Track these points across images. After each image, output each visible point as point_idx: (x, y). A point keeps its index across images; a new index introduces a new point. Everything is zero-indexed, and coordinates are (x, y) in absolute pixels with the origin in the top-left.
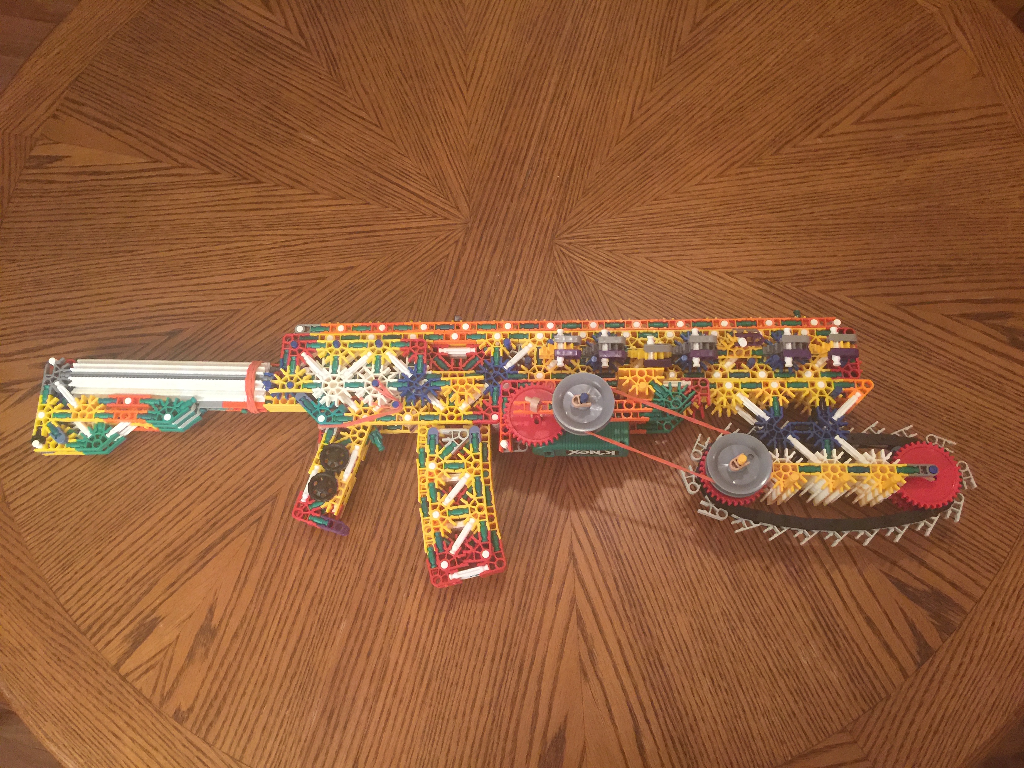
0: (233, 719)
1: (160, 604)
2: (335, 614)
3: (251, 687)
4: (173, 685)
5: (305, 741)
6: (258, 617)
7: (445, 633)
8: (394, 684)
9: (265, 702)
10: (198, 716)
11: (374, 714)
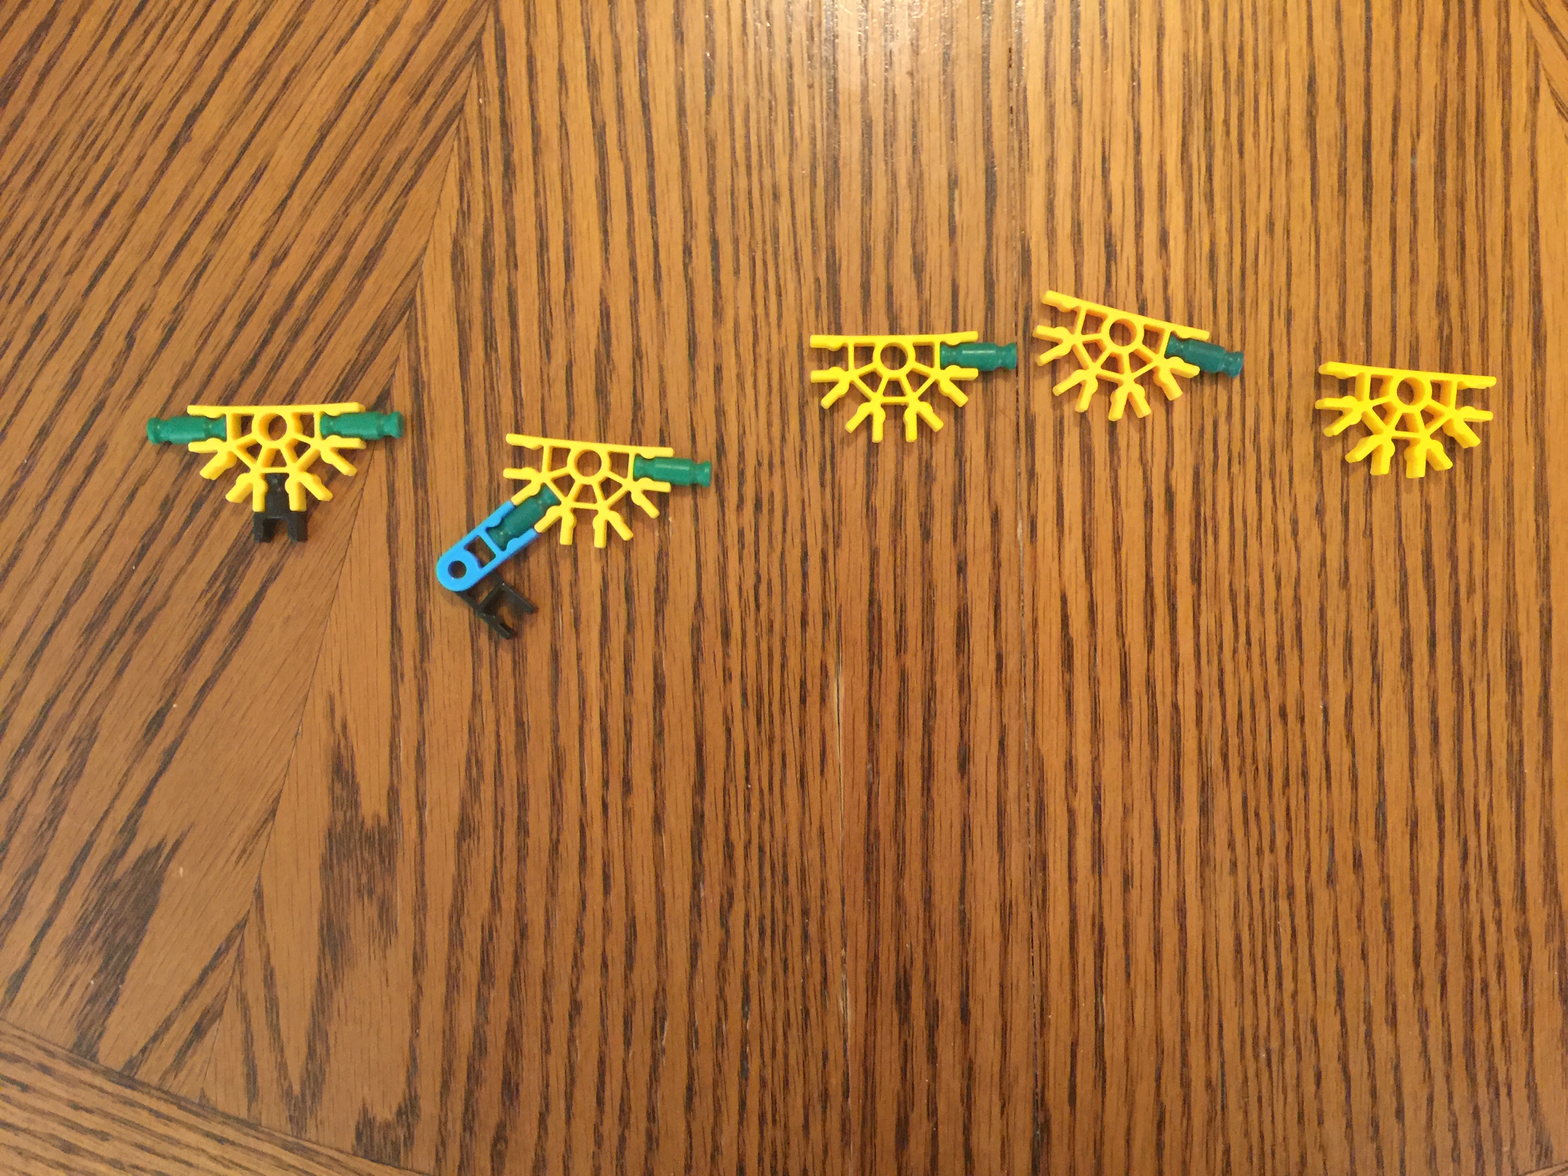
0: (569, 1097)
1: (143, 800)
2: (794, 662)
3: (591, 981)
4: (311, 1053)
5: (846, 1094)
6: (521, 746)
7: (1207, 620)
8: (1084, 833)
9: (660, 1016)
10: (443, 1124)
11: (1045, 945)
